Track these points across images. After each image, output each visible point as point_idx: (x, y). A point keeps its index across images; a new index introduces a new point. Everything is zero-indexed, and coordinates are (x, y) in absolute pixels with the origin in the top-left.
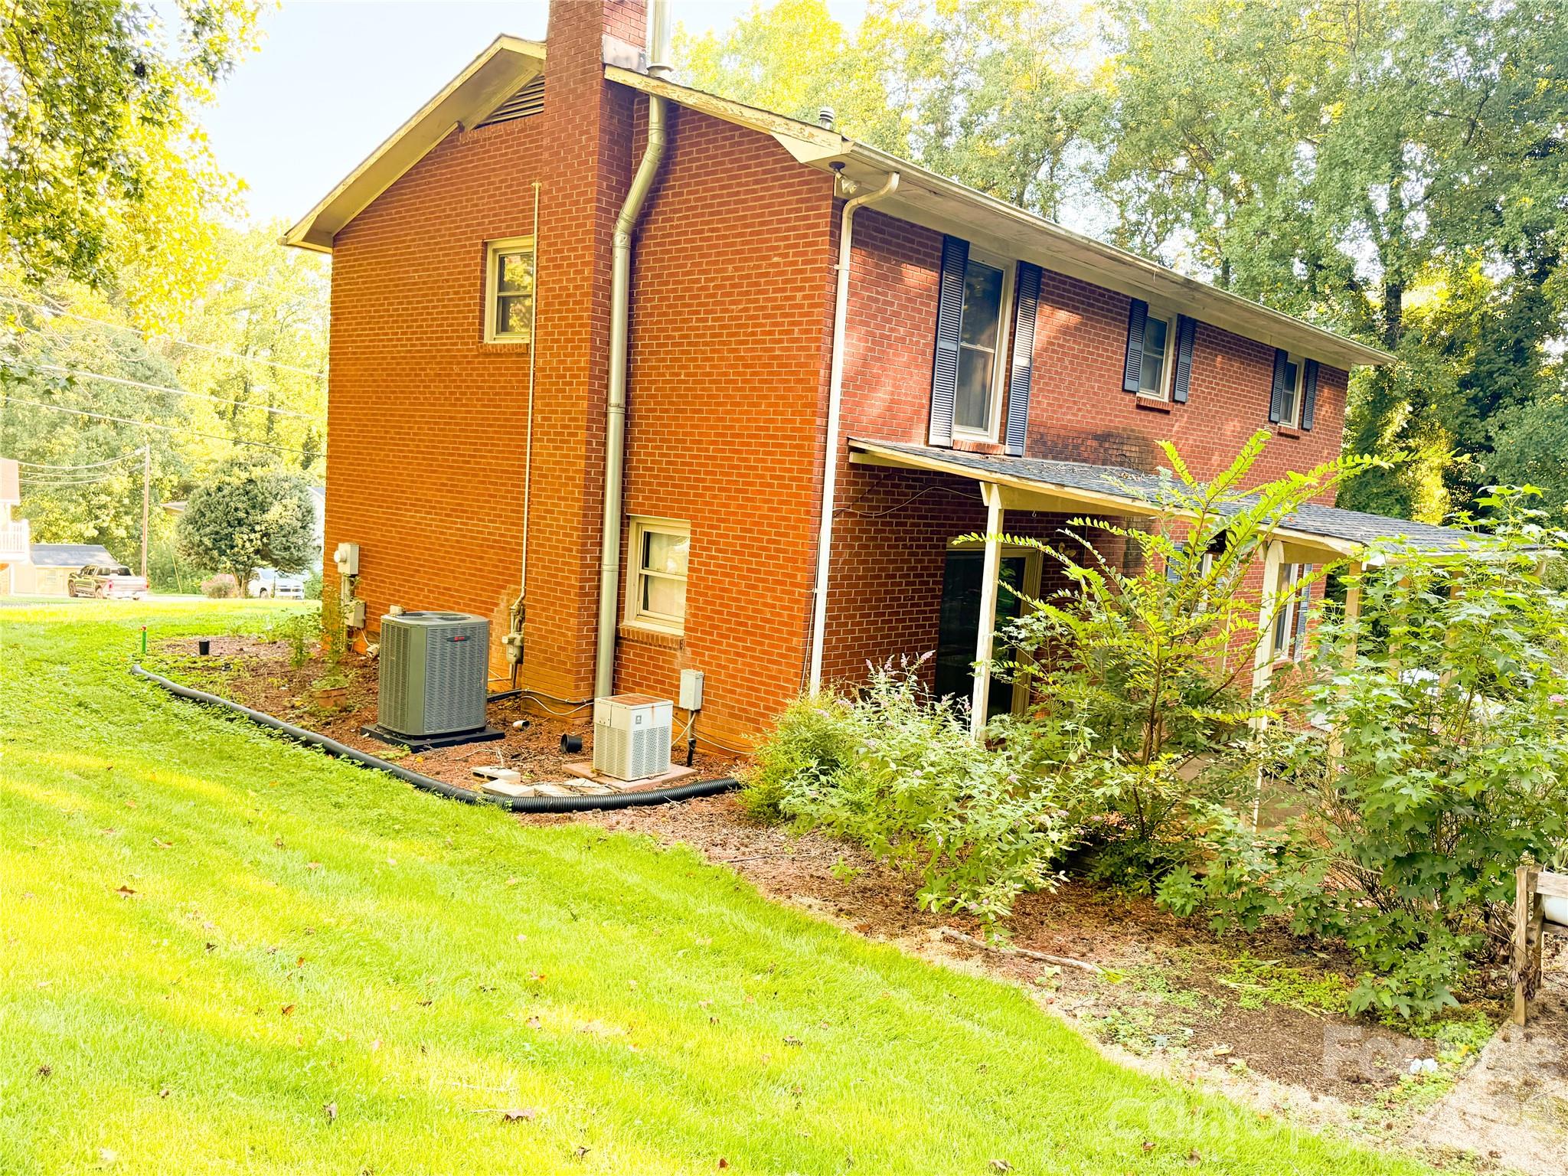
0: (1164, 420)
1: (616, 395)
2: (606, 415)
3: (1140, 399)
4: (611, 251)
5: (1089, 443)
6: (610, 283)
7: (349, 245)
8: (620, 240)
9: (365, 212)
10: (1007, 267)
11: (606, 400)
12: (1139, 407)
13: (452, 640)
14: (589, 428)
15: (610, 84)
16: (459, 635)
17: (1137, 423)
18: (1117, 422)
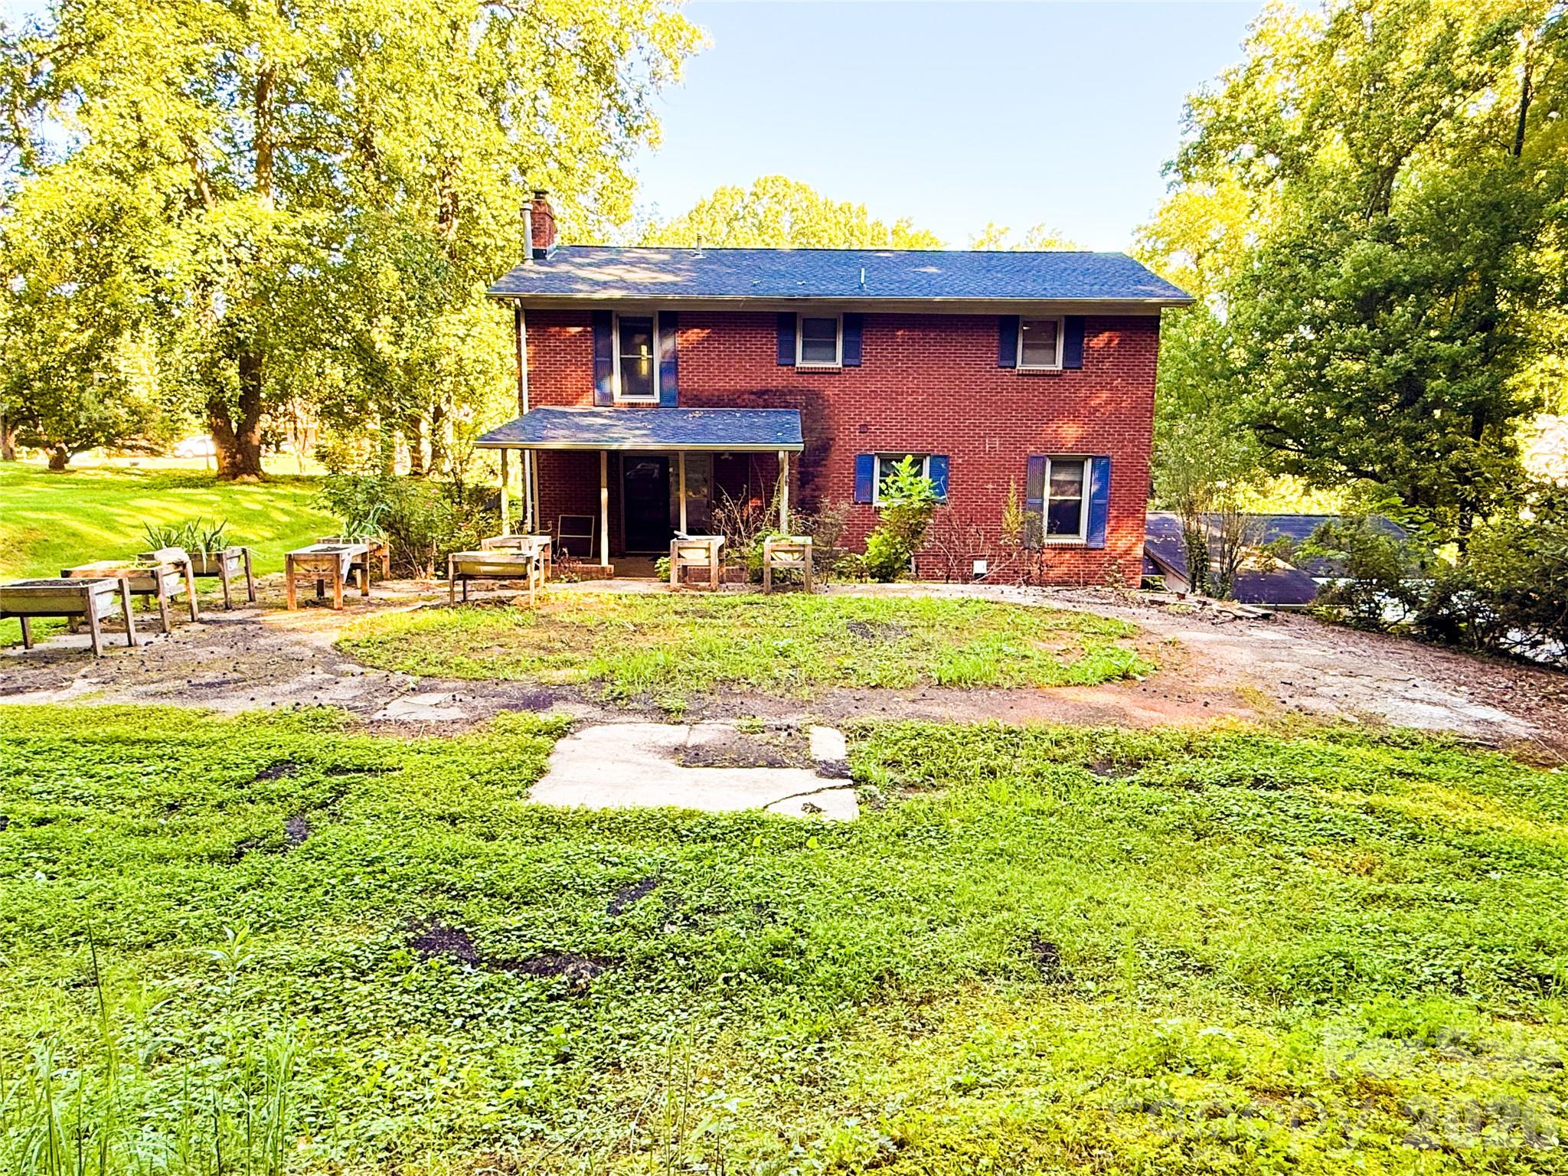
0: (837, 377)
3: (798, 368)
10: (655, 315)
12: (798, 373)
17: (800, 382)
18: (776, 383)
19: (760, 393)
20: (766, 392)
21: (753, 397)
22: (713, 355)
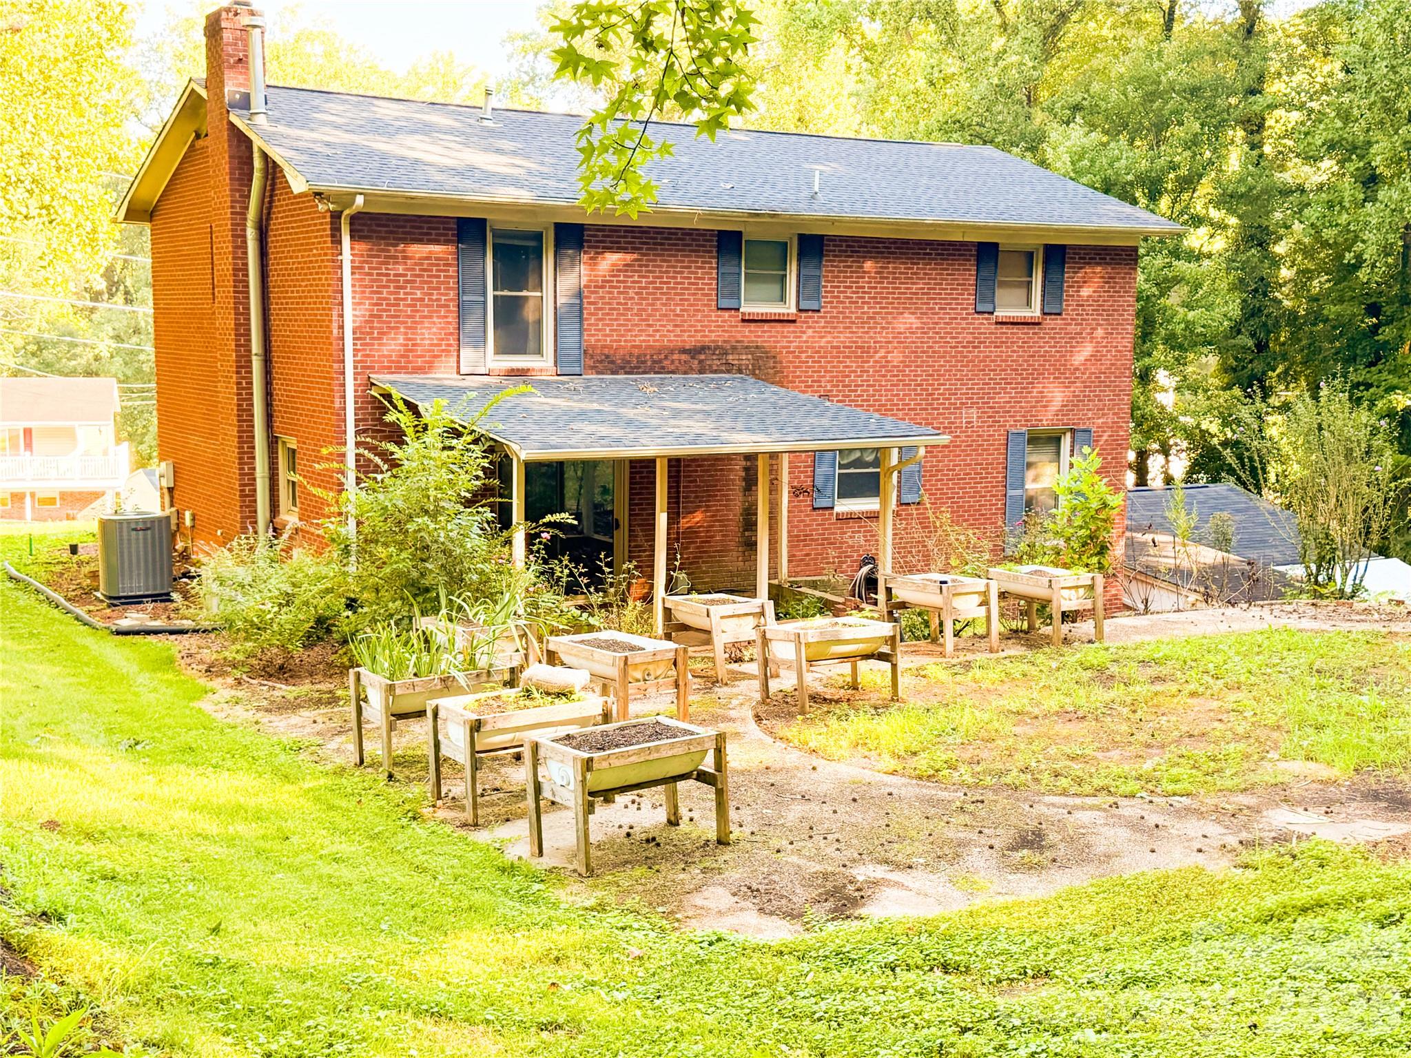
0: (791, 327)
1: (256, 346)
2: (250, 361)
3: (743, 314)
4: (245, 242)
5: (676, 357)
6: (246, 264)
7: (158, 221)
8: (251, 233)
9: (161, 196)
10: (546, 229)
11: (250, 351)
12: (743, 321)
13: (135, 530)
14: (238, 373)
15: (232, 126)
16: (141, 526)
17: (749, 334)
18: (714, 336)
19: (694, 352)
20: (703, 349)
21: (684, 357)
22: (631, 293)
